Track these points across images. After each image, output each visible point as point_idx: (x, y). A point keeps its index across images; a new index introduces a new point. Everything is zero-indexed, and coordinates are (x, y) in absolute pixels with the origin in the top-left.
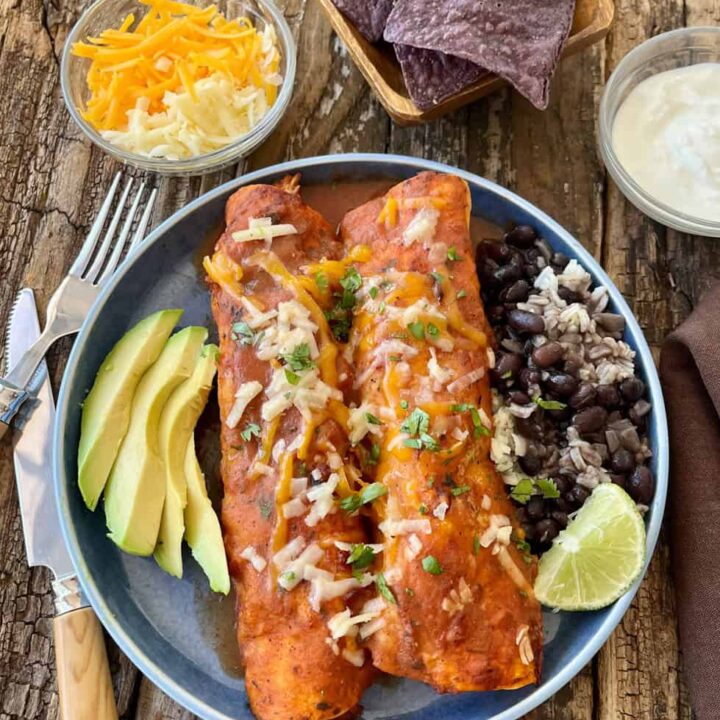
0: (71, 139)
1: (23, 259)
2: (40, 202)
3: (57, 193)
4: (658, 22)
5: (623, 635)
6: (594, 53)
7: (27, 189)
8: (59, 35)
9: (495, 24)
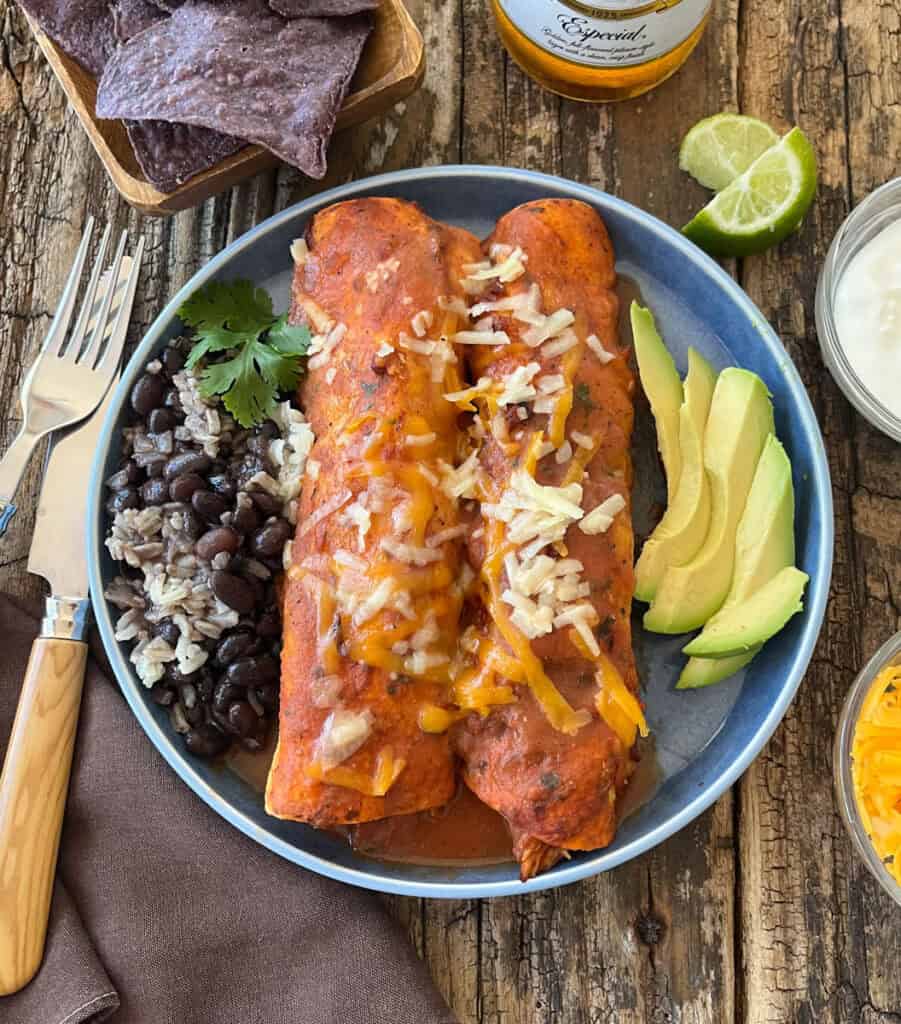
0: (55, 219)
1: (10, 380)
2: (24, 304)
3: (44, 292)
4: (805, 13)
5: (768, 799)
6: (723, 61)
7: (5, 288)
8: (26, 78)
9: (240, 74)
